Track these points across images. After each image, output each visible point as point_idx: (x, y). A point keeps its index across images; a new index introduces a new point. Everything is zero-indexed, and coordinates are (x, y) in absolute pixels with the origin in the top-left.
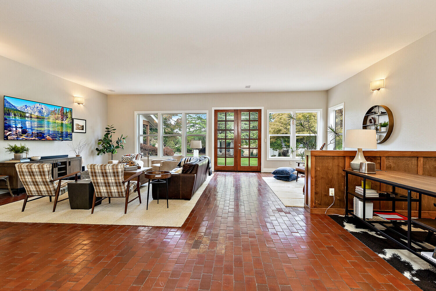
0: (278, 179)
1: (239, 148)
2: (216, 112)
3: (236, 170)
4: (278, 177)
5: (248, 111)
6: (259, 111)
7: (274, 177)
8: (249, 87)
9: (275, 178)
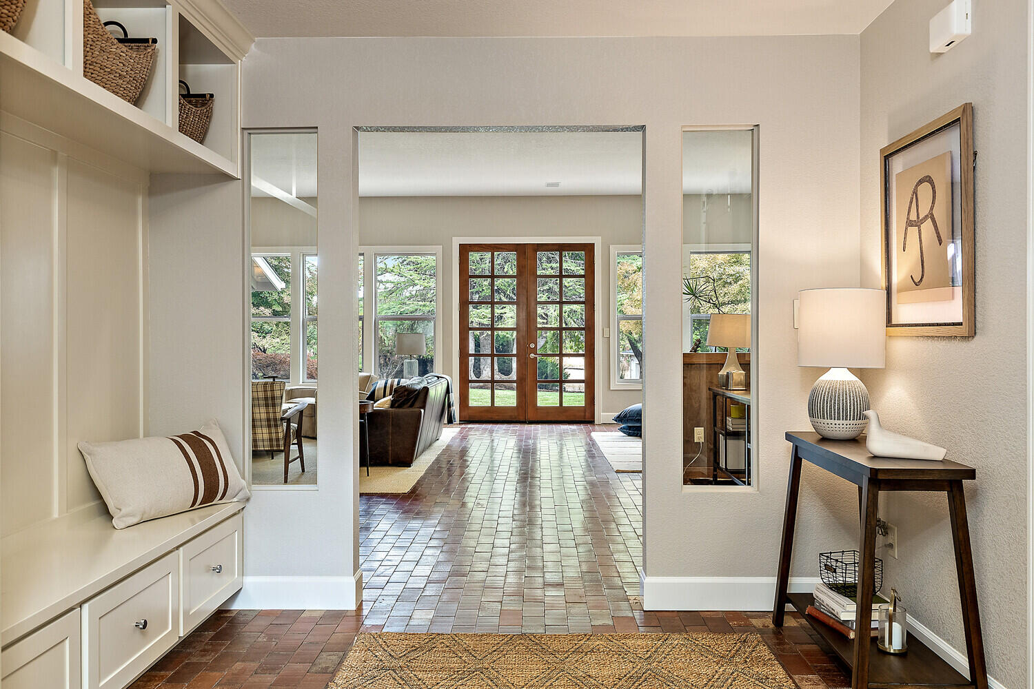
0: (629, 435)
1: (532, 355)
2: (465, 250)
3: (522, 419)
4: (630, 428)
5: (556, 247)
6: (589, 249)
7: (621, 430)
8: (557, 185)
9: (624, 433)
